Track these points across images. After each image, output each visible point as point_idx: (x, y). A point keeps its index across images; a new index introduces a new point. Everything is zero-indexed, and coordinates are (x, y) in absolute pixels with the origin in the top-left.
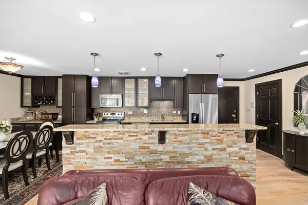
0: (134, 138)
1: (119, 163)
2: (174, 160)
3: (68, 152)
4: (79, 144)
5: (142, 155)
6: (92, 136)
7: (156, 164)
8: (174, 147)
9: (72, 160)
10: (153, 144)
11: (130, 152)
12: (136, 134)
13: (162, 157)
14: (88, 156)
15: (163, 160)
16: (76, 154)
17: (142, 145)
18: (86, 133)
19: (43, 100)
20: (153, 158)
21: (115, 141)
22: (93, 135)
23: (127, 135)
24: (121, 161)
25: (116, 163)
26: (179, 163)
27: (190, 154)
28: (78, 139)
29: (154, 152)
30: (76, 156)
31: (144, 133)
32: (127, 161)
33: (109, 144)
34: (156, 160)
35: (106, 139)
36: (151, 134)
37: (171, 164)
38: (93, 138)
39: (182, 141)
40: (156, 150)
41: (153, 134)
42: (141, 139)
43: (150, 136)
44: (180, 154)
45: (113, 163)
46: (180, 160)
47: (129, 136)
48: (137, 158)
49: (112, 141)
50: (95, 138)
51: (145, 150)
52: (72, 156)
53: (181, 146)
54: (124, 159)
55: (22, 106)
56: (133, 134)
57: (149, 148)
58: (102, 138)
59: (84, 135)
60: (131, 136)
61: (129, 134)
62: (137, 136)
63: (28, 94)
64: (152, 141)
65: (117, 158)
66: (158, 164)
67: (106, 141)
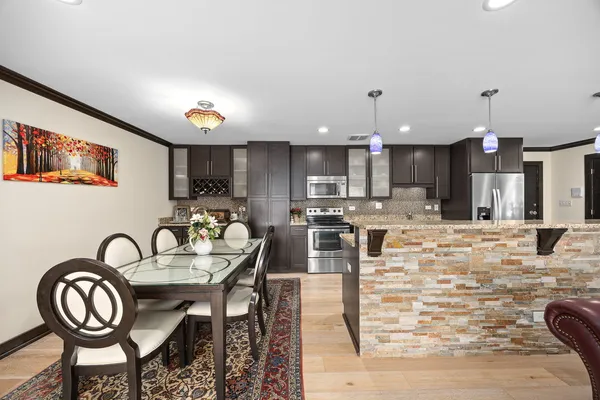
0: (492, 244)
1: (463, 291)
2: (566, 285)
3: (372, 270)
4: (391, 255)
5: (508, 275)
6: (414, 241)
7: (533, 293)
8: (565, 261)
9: (377, 287)
10: (527, 254)
11: (484, 269)
12: (494, 237)
13: (545, 279)
14: (408, 278)
15: (545, 286)
16: (386, 274)
17: (506, 257)
18: (404, 236)
19: (207, 186)
20: (529, 281)
21: (458, 249)
22: (417, 238)
23: (479, 238)
24: (467, 288)
25: (459, 292)
26: (575, 291)
27: (596, 274)
28: (389, 246)
29: (528, 271)
30: (386, 278)
31: (510, 234)
32: (478, 288)
33: (446, 255)
34: (534, 285)
35: (440, 246)
36: (523, 236)
37: (561, 292)
38: (417, 244)
39: (579, 251)
40: (534, 267)
41: (527, 236)
42: (505, 245)
43: (521, 239)
44: (577, 274)
45: (455, 291)
46: (577, 285)
47: (483, 240)
48: (497, 281)
49: (452, 249)
50: (421, 244)
51: (513, 267)
52: (379, 279)
53: (579, 259)
54: (474, 284)
55: (171, 197)
56: (490, 237)
57: (519, 262)
58: (434, 245)
59: (400, 240)
60: (488, 240)
61: (483, 237)
62: (498, 240)
63: (181, 176)
64: (525, 250)
65: (461, 282)
66: (536, 293)
67: (440, 249)
